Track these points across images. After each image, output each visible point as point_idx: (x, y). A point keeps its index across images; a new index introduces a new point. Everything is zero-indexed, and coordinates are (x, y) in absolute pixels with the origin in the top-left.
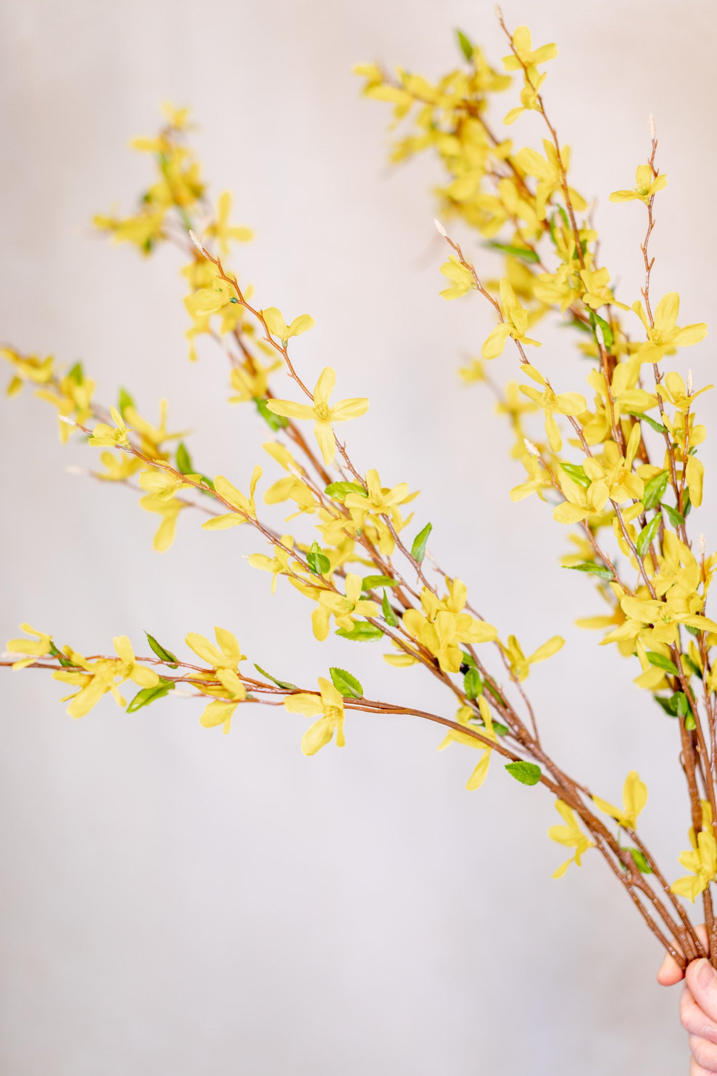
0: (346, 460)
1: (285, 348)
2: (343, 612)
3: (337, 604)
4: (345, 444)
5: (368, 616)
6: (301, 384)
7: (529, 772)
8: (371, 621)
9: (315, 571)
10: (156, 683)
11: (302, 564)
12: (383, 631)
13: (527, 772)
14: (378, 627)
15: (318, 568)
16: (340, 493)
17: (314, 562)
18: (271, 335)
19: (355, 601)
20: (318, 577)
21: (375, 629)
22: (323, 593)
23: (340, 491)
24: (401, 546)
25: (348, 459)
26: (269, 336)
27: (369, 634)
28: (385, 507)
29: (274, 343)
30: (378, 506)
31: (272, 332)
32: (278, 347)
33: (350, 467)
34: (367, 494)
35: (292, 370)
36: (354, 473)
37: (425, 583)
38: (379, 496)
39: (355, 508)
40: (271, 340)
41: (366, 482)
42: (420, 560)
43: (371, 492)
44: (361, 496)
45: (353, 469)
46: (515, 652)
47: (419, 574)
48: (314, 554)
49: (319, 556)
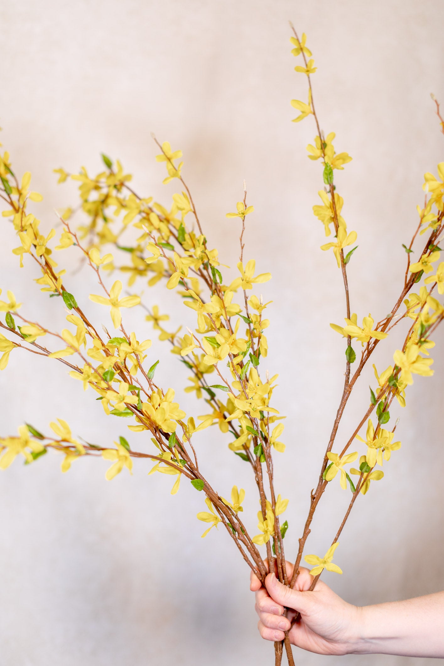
1: (98, 269)
3: (114, 397)
4: (122, 321)
6: (104, 288)
7: (200, 484)
8: (128, 407)
9: (106, 380)
11: (100, 377)
12: (134, 412)
15: (108, 379)
16: (117, 343)
17: (107, 375)
18: (92, 263)
19: (123, 396)
20: (106, 383)
21: (130, 411)
24: (143, 371)
25: (122, 326)
27: (127, 414)
28: (139, 351)
29: (93, 267)
30: (136, 350)
31: (92, 261)
32: (95, 269)
33: (123, 330)
34: (130, 344)
35: (100, 280)
36: (125, 333)
37: (152, 390)
38: (136, 345)
39: (124, 351)
40: (91, 265)
41: (129, 338)
42: (151, 378)
43: (132, 343)
44: (127, 345)
45: (124, 331)
46: (190, 426)
47: (150, 385)
48: (109, 371)
49: (111, 372)
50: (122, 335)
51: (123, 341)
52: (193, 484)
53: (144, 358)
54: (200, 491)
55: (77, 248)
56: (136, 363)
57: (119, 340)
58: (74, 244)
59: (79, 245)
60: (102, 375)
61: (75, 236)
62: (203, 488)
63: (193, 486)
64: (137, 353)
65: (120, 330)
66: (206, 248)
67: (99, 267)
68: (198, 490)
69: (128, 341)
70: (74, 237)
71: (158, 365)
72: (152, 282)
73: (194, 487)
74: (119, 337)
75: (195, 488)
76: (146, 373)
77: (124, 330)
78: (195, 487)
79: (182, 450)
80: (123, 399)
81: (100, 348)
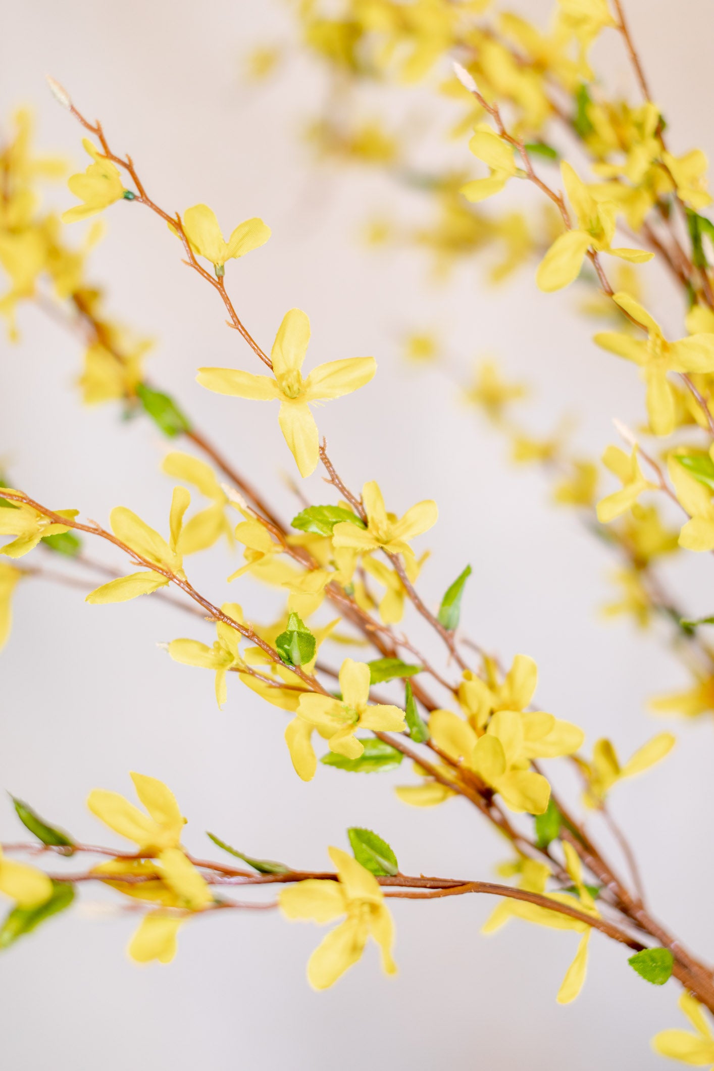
0: (327, 467)
1: (220, 278)
2: (337, 725)
3: (327, 713)
4: (324, 442)
5: (378, 730)
6: (250, 340)
7: (659, 964)
8: (381, 738)
9: (290, 660)
10: (42, 891)
11: (267, 652)
12: (403, 752)
13: (656, 963)
14: (392, 746)
15: (296, 656)
16: (320, 525)
17: (289, 646)
18: (196, 256)
19: (358, 706)
20: (295, 672)
21: (389, 750)
22: (304, 698)
23: (321, 521)
24: (420, 607)
25: (331, 465)
26: (193, 257)
27: (380, 760)
28: (401, 545)
29: (202, 271)
30: (386, 543)
31: (198, 251)
32: (209, 277)
33: (334, 479)
34: (365, 523)
35: (234, 315)
36: (343, 489)
37: (462, 665)
38: (385, 524)
39: (347, 548)
40: (195, 264)
41: (361, 504)
42: (452, 626)
43: (372, 519)
44: (357, 527)
45: (340, 483)
46: (601, 764)
47: (452, 650)
48: (292, 632)
49: (299, 634)
50: (335, 498)
51: (340, 517)
52: (636, 969)
53: (420, 562)
54: (662, 983)
55: (138, 206)
56: (395, 583)
57: (326, 513)
58: (128, 196)
59: (143, 197)
60: (274, 646)
61: (129, 167)
62: (670, 972)
63: (636, 973)
64: (393, 550)
65: (326, 480)
66: (664, 147)
67: (222, 268)
68: (653, 982)
69: (357, 514)
70: (125, 172)
71: (469, 582)
73: (642, 978)
74: (325, 504)
75: (645, 981)
76: (435, 614)
77: (337, 477)
78: (645, 977)
79: (586, 848)
80: (355, 717)
81: (264, 551)
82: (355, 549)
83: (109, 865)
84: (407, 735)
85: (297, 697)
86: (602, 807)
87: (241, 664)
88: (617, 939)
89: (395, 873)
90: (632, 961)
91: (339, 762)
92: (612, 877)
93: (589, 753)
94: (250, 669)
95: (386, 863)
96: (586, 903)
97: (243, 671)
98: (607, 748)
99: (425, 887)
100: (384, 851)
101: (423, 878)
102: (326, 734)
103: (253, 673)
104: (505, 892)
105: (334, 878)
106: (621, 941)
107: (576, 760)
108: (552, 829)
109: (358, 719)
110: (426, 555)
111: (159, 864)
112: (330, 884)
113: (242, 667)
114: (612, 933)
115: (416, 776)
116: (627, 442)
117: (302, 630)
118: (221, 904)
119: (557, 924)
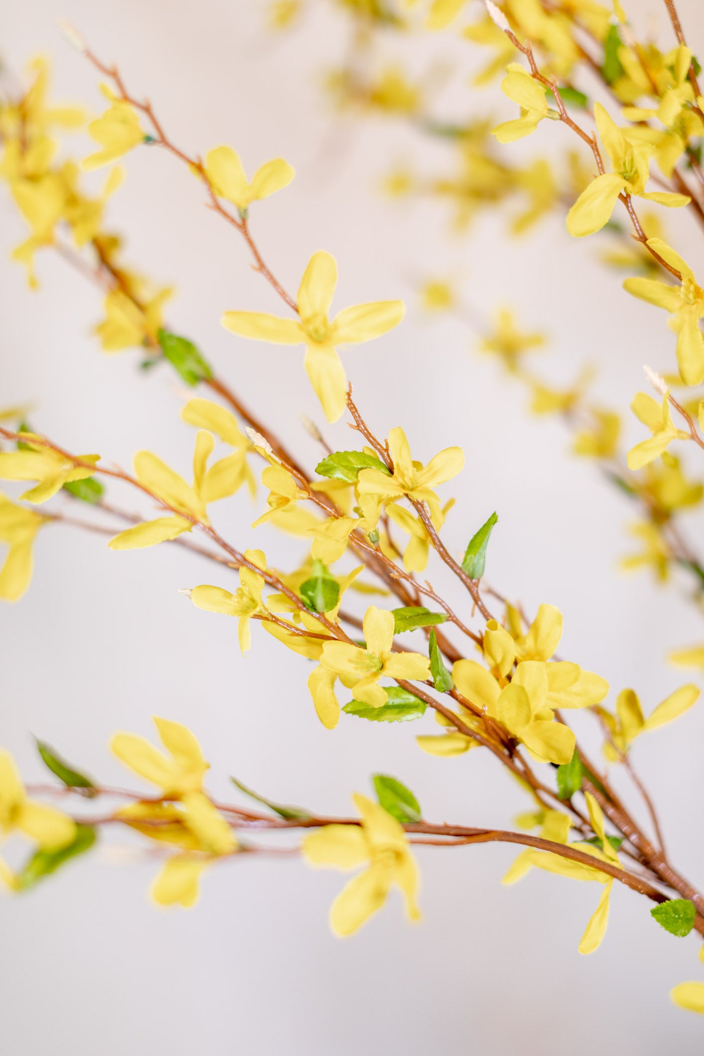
0: (353, 413)
1: (244, 220)
2: (360, 674)
3: (350, 661)
4: (350, 387)
5: (400, 678)
6: (275, 283)
7: (681, 916)
8: (404, 686)
9: (314, 607)
10: (65, 833)
11: (290, 598)
12: (426, 701)
13: (679, 915)
14: (416, 695)
15: (320, 603)
16: (346, 471)
17: (313, 592)
18: (218, 198)
19: (382, 654)
20: (318, 619)
21: (412, 699)
22: (327, 645)
23: (346, 467)
24: (445, 555)
25: (356, 411)
26: (215, 200)
27: (403, 708)
28: (427, 491)
29: (225, 214)
30: (412, 490)
31: (221, 193)
32: (233, 221)
33: (359, 425)
34: (391, 472)
35: (259, 259)
36: (368, 435)
37: (486, 615)
38: (410, 471)
39: (372, 495)
40: (218, 207)
41: (387, 450)
42: (476, 576)
43: (398, 465)
44: (382, 474)
45: (366, 429)
46: (626, 716)
47: (476, 599)
48: (316, 580)
49: (325, 581)
50: (360, 444)
51: (365, 463)
52: (658, 921)
53: (444, 511)
54: (684, 935)
55: (158, 150)
56: (419, 531)
57: (351, 459)
58: (148, 140)
59: (163, 141)
60: (298, 593)
61: (147, 109)
62: (692, 924)
63: (659, 924)
64: (417, 496)
65: (351, 426)
67: (246, 211)
68: (676, 934)
69: (383, 461)
70: (144, 117)
71: (495, 530)
72: (521, 224)
73: (663, 929)
74: (350, 450)
75: (667, 932)
76: (459, 562)
77: (363, 423)
78: (667, 928)
79: (608, 798)
80: (379, 666)
81: (290, 497)
82: (380, 496)
83: (131, 808)
84: (431, 684)
85: (320, 645)
86: (625, 760)
87: (263, 611)
88: (639, 891)
89: (418, 820)
90: (654, 912)
91: (362, 710)
92: (635, 829)
93: (612, 705)
94: (273, 616)
95: (409, 811)
96: (609, 854)
97: (266, 619)
98: (631, 700)
99: (448, 834)
100: (408, 798)
101: (446, 826)
102: (348, 683)
103: (276, 620)
104: (528, 842)
105: (358, 824)
106: (643, 893)
107: (598, 711)
108: (575, 781)
109: (382, 668)
110: (451, 503)
111: (180, 808)
112: (353, 831)
113: (265, 614)
114: (634, 884)
115: (438, 726)
116: (658, 390)
117: (327, 577)
118: (244, 850)
119: (581, 875)
